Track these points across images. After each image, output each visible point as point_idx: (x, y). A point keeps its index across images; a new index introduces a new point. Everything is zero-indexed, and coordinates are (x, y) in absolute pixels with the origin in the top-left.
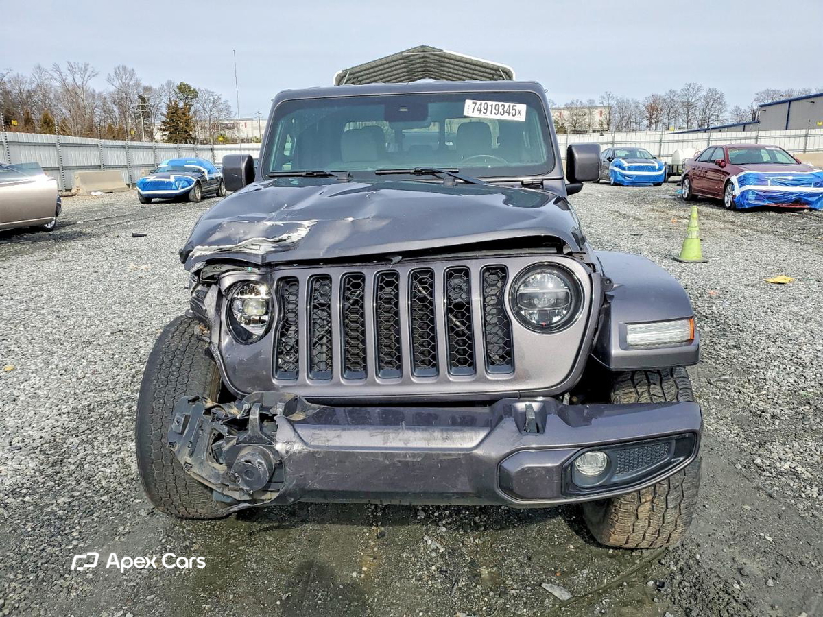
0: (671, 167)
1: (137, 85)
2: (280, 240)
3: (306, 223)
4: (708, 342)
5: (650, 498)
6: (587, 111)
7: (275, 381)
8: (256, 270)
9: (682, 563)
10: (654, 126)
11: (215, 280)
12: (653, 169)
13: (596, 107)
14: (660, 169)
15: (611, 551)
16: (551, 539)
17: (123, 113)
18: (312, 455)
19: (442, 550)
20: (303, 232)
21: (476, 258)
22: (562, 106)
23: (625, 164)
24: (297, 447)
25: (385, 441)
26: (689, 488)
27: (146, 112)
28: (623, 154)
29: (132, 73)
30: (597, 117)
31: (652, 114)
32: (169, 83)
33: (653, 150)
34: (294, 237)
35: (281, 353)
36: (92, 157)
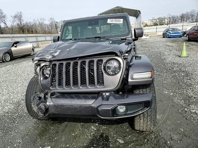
0: (185, 32)
1: (55, 21)
2: (53, 55)
3: (59, 51)
4: (182, 78)
5: (143, 118)
6: (163, 19)
7: (51, 88)
8: (49, 63)
9: (156, 135)
10: (182, 22)
11: (39, 65)
12: (179, 33)
13: (166, 18)
14: (181, 33)
15: (138, 131)
16: (123, 128)
17: (51, 28)
18: (55, 105)
19: (95, 129)
20: (58, 53)
21: (96, 58)
22: (157, 19)
23: (171, 32)
24: (52, 103)
25: (71, 102)
26: (153, 116)
27: (56, 28)
28: (171, 30)
29: (53, 19)
30: (166, 21)
31: (182, 19)
32: (61, 21)
33: (180, 28)
34: (56, 54)
35: (53, 82)
36: (43, 39)
